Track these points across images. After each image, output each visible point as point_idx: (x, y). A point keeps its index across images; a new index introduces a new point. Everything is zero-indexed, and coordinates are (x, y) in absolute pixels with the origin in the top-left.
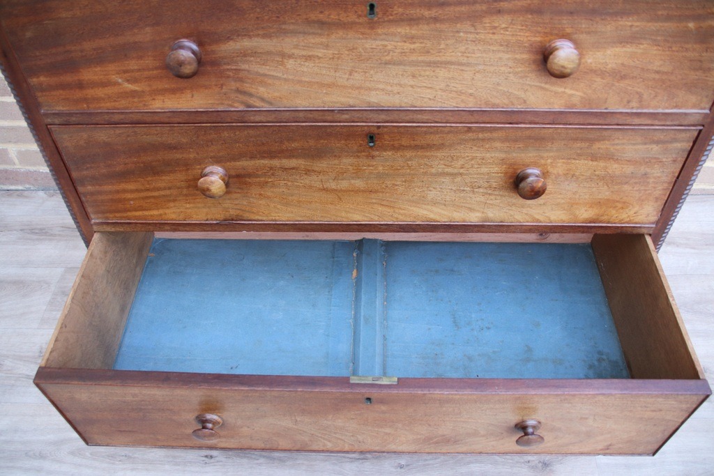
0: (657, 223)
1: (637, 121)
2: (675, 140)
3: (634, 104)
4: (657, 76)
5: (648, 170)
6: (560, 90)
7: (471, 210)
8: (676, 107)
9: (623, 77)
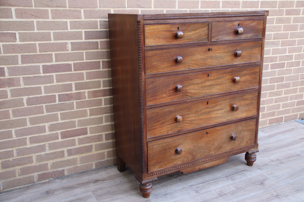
0: (257, 114)
1: (249, 91)
2: (255, 94)
3: (248, 87)
4: (250, 81)
5: (253, 101)
6: (237, 86)
7: (225, 118)
8: (254, 87)
9: (245, 82)
